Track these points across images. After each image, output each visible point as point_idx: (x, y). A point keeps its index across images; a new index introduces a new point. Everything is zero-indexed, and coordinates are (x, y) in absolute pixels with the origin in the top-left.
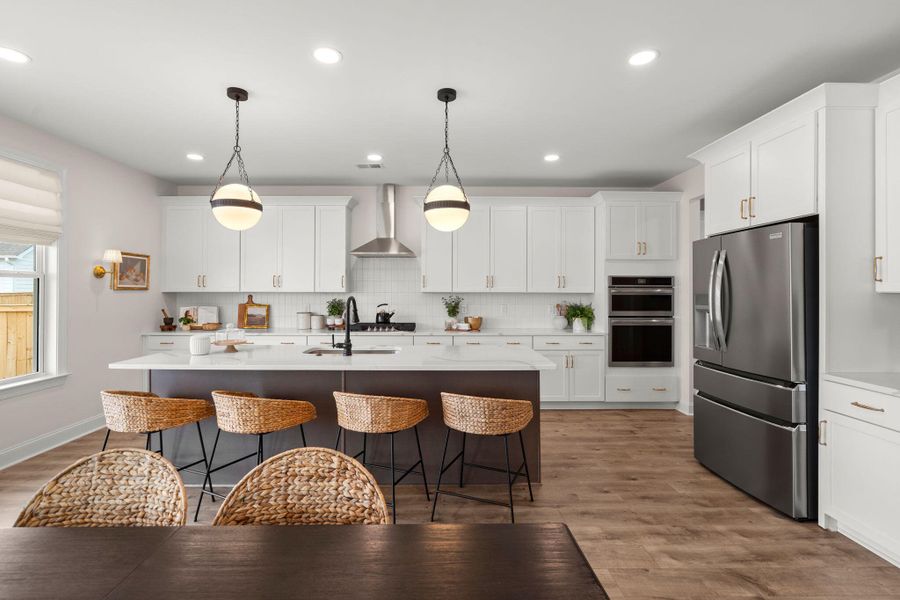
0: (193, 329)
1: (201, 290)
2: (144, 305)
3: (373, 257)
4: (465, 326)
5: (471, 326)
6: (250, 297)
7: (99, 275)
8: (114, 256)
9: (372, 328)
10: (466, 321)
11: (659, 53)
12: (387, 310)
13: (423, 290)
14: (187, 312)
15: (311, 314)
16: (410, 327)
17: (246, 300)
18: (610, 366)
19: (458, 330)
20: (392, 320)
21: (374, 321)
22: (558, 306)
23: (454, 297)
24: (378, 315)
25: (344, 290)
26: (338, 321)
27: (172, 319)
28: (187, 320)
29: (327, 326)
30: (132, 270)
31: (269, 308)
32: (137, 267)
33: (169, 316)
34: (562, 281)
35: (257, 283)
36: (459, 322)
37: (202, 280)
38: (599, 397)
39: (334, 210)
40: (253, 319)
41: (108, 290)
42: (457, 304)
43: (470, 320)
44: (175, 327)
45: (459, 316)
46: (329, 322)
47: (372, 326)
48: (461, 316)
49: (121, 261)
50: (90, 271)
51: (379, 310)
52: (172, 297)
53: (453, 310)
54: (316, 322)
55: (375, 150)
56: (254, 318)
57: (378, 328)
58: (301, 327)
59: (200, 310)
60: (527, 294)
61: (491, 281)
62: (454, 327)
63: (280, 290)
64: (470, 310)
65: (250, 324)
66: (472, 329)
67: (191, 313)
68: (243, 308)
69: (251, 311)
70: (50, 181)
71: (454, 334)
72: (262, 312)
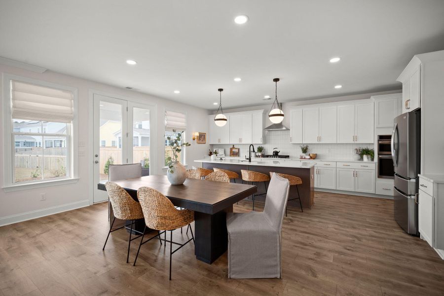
1: (219, 143)
2: (205, 148)
3: (272, 131)
4: (308, 157)
5: (311, 157)
6: (233, 146)
7: (194, 139)
8: (197, 134)
10: (309, 155)
11: (341, 58)
12: (277, 150)
13: (291, 143)
14: (216, 150)
15: (252, 152)
16: (287, 157)
17: (232, 147)
18: (378, 177)
19: (305, 158)
20: (279, 154)
21: (272, 154)
22: (356, 149)
23: (305, 146)
24: (273, 152)
25: (261, 143)
26: (260, 154)
28: (215, 153)
29: (256, 156)
30: (202, 137)
31: (239, 149)
32: (203, 137)
33: (211, 151)
34: (355, 138)
35: (234, 141)
36: (306, 155)
37: (219, 140)
38: (372, 191)
39: (259, 115)
41: (196, 144)
42: (307, 148)
43: (311, 155)
45: (306, 153)
46: (257, 154)
47: (270, 156)
48: (308, 153)
49: (198, 135)
50: (192, 138)
51: (274, 150)
52: (212, 145)
53: (305, 150)
55: (267, 94)
56: (235, 153)
57: (272, 157)
59: (219, 150)
60: (337, 144)
61: (319, 139)
62: (303, 157)
63: (242, 143)
64: (313, 151)
65: (233, 154)
68: (231, 149)
69: (234, 150)
70: (183, 116)
72: (237, 151)
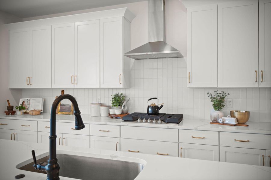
0: (25, 113)
1: (30, 87)
4: (232, 121)
5: (237, 121)
6: (63, 91)
9: (141, 119)
10: (232, 115)
12: (157, 103)
13: (189, 85)
14: (23, 102)
15: (101, 105)
16: (177, 119)
17: (60, 94)
19: (223, 124)
20: (161, 111)
21: (146, 112)
23: (219, 92)
24: (149, 107)
25: (121, 86)
26: (118, 112)
27: (12, 107)
28: (22, 108)
29: (110, 115)
33: (11, 105)
36: (225, 116)
37: (29, 80)
40: (64, 107)
42: (223, 98)
43: (236, 114)
44: (15, 112)
45: (224, 110)
46: (112, 112)
47: (142, 116)
48: (227, 109)
51: (150, 103)
53: (219, 104)
54: (103, 111)
57: (147, 119)
58: (93, 115)
59: (31, 101)
61: (260, 76)
62: (220, 121)
63: (76, 86)
64: (236, 104)
65: (61, 111)
66: (239, 123)
67: (25, 103)
69: (63, 102)
71: (220, 128)
